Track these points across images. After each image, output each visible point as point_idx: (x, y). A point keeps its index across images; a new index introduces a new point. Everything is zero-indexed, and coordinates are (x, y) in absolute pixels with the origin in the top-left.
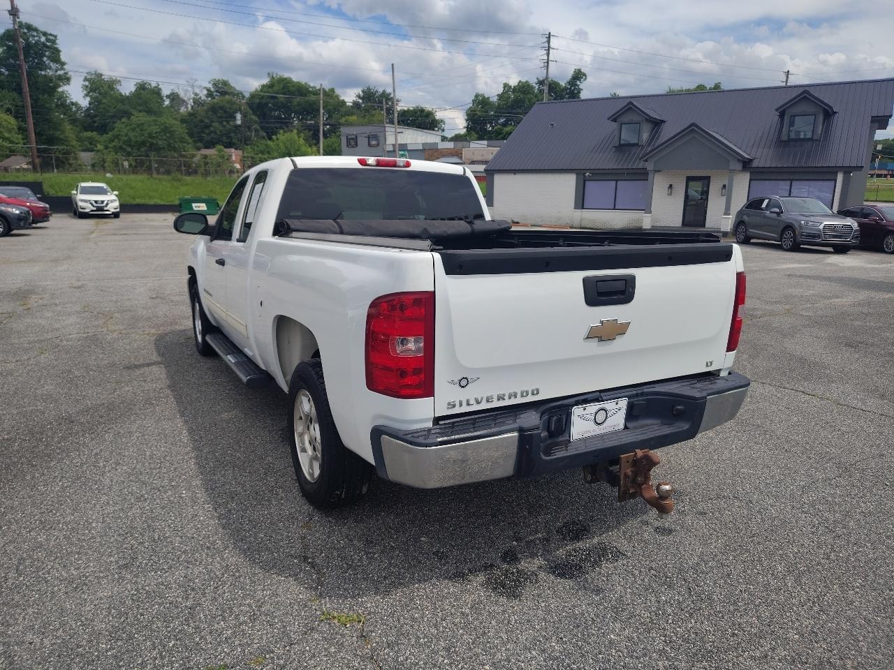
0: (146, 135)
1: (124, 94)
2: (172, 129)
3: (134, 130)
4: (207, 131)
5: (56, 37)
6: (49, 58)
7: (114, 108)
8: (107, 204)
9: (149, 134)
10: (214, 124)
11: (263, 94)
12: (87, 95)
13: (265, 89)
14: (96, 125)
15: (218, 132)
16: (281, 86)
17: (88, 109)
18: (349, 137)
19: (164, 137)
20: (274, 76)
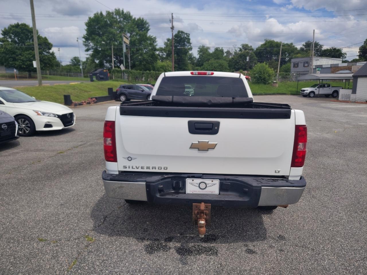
0: (213, 67)
1: (210, 53)
2: (222, 65)
3: (209, 65)
4: (237, 65)
5: (189, 34)
6: (186, 42)
7: (207, 58)
8: (190, 92)
9: (214, 67)
10: (240, 62)
11: (261, 48)
12: (198, 54)
13: (262, 46)
14: (200, 64)
15: (241, 65)
16: (269, 44)
17: (198, 59)
18: (295, 63)
19: (219, 68)
20: (267, 40)
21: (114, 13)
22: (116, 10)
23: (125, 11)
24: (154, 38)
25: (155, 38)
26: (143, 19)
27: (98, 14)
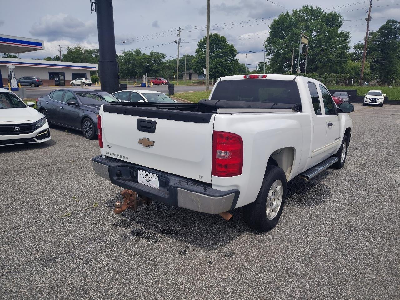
21: (302, 12)
22: (304, 7)
23: (314, 7)
24: (347, 34)
25: (349, 34)
26: (335, 12)
27: (283, 14)
